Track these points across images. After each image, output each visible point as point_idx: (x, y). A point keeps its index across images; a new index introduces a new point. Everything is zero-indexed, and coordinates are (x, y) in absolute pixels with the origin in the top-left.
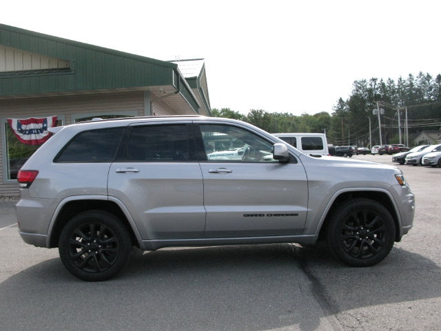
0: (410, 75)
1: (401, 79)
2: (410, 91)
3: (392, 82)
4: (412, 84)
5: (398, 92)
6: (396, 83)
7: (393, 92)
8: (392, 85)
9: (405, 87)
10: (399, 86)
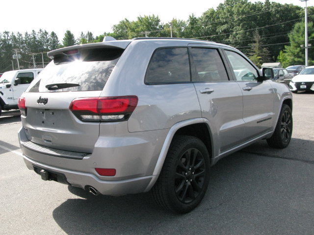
0: (33, 31)
1: (27, 33)
2: (34, 42)
3: (20, 35)
4: (35, 37)
5: (25, 43)
6: (24, 36)
7: (22, 43)
8: (21, 37)
9: (31, 39)
10: (26, 38)
